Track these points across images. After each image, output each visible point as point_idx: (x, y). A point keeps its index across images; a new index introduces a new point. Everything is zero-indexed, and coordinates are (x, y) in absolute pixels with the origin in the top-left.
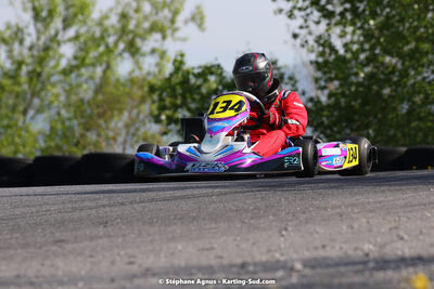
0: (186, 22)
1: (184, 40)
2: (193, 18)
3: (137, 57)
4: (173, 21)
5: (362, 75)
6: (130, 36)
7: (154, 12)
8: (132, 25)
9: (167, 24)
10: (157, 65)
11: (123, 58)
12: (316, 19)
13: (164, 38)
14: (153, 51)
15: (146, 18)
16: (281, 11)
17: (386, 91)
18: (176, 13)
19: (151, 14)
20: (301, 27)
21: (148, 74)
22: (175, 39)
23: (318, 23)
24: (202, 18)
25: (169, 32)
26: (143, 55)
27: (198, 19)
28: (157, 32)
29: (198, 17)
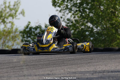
0: (19, 14)
1: (19, 19)
2: (21, 13)
3: (5, 24)
4: (15, 14)
5: (80, 29)
6: (3, 18)
7: (10, 11)
8: (4, 15)
9: (14, 15)
10: (11, 26)
11: (1, 24)
12: (67, 13)
13: (13, 18)
14: (10, 22)
15: (8, 13)
16: (57, 10)
17: (87, 33)
18: (16, 11)
19: (9, 11)
20: (63, 15)
21: (9, 29)
22: (16, 19)
23: (68, 14)
24: (24, 13)
25: (14, 17)
26: (7, 23)
27: (23, 13)
28: (11, 16)
29: (23, 12)
